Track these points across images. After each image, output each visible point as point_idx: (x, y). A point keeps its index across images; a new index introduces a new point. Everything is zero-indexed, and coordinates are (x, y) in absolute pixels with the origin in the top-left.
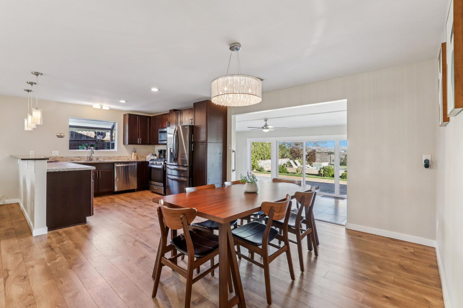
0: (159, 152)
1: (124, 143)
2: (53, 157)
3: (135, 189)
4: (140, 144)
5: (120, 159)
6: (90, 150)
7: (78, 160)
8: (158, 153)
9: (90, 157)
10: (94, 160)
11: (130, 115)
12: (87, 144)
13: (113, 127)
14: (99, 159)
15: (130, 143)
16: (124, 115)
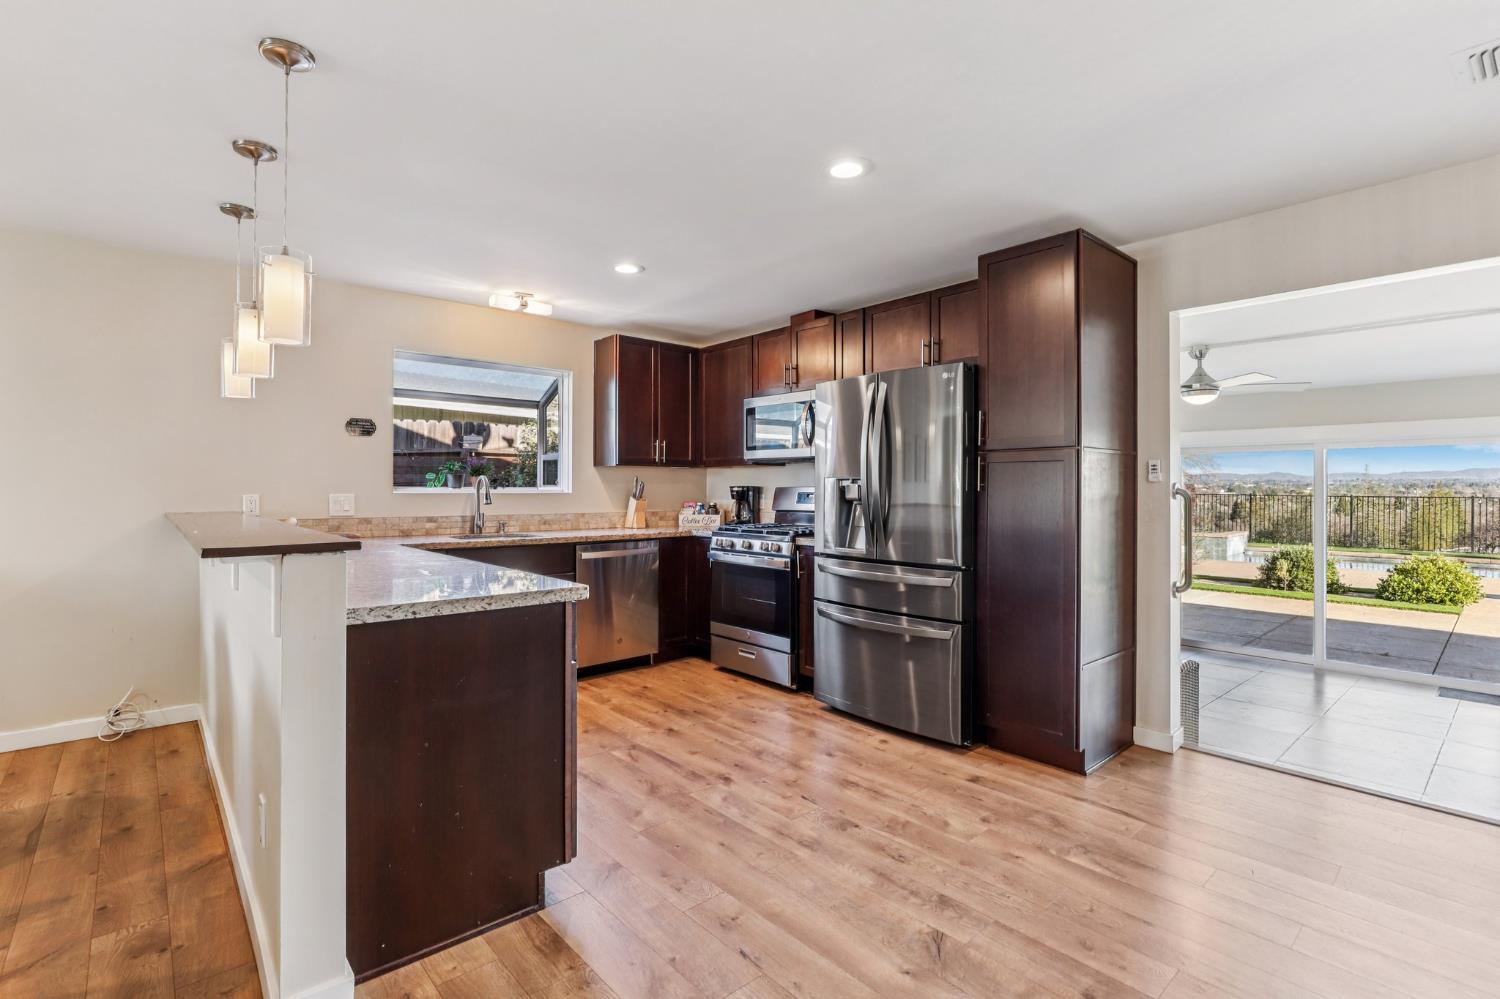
0: (733, 497)
1: (599, 460)
2: (333, 518)
3: (649, 656)
4: (661, 464)
5: (582, 525)
6: (472, 490)
7: (428, 534)
8: (730, 504)
9: (473, 518)
10: (488, 530)
11: (625, 341)
12: (457, 466)
13: (553, 393)
14: (506, 529)
15: (625, 460)
16: (598, 344)
